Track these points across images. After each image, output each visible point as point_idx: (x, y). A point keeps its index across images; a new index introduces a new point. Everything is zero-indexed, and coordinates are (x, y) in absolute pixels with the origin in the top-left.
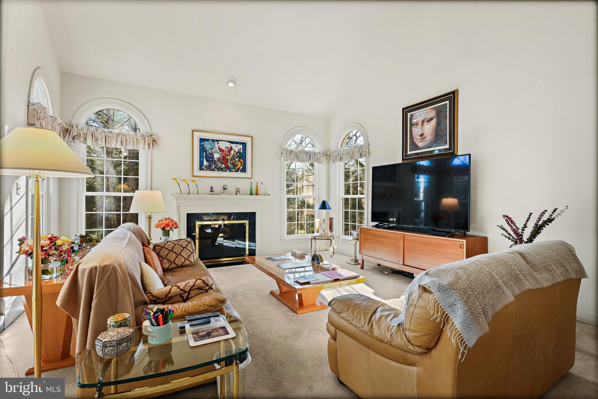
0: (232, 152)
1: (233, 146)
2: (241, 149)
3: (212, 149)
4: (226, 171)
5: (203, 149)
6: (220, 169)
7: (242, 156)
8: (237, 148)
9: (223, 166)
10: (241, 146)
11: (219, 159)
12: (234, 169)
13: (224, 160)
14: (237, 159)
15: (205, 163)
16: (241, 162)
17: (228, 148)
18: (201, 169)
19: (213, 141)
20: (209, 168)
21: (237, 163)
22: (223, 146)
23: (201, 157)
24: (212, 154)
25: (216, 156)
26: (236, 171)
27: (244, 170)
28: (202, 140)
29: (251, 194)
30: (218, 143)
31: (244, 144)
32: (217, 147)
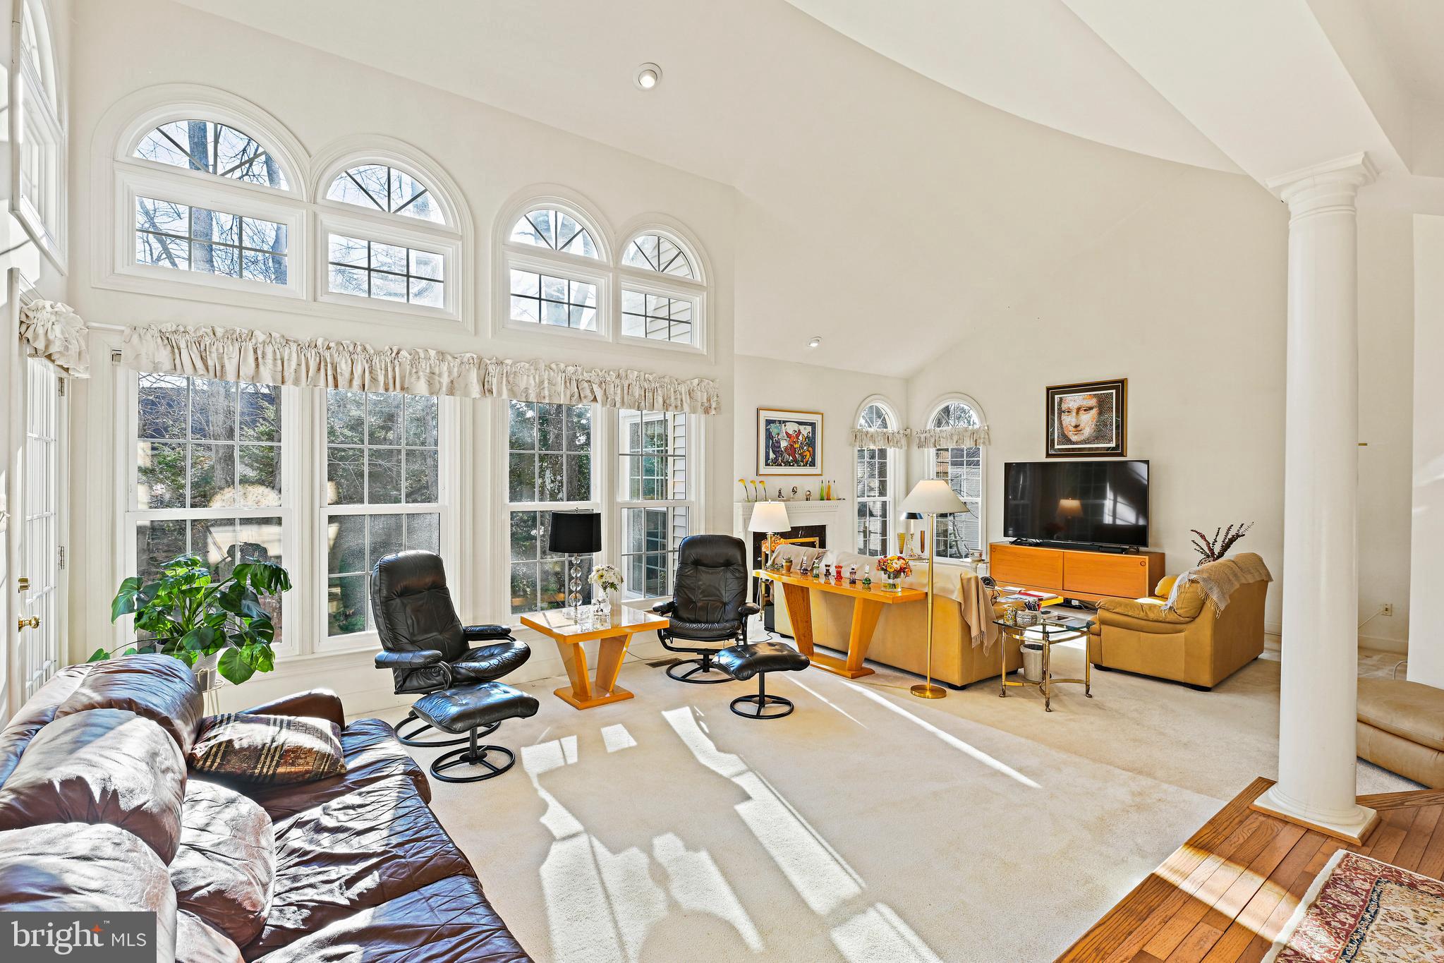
0: (800, 438)
1: (802, 428)
2: (809, 432)
3: (778, 434)
4: (793, 466)
5: (769, 436)
6: (788, 464)
7: (811, 441)
8: (806, 431)
9: (791, 458)
10: (809, 428)
11: (786, 448)
12: (802, 461)
13: (791, 449)
14: (805, 448)
15: (772, 456)
16: (809, 451)
17: (796, 431)
18: (767, 464)
19: (780, 422)
20: (776, 463)
21: (805, 454)
22: (791, 428)
23: (767, 447)
24: (778, 442)
25: (784, 444)
26: (804, 466)
27: (813, 464)
28: (769, 422)
29: (822, 499)
30: (785, 426)
31: (813, 425)
32: (784, 431)
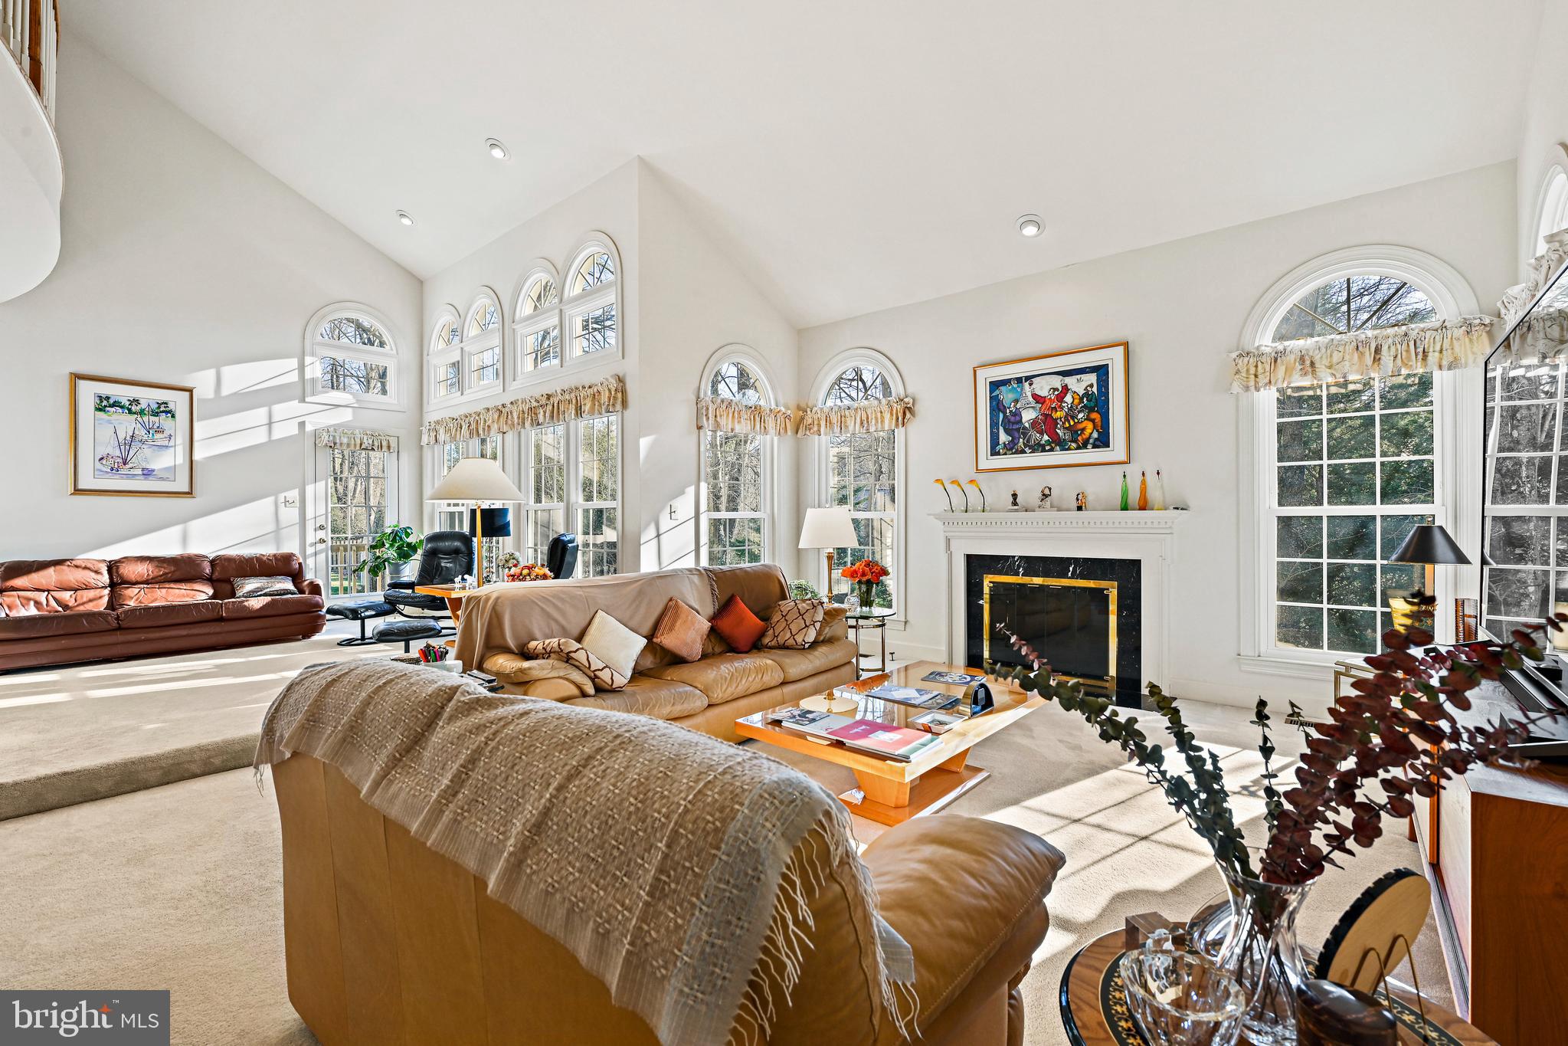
0: (1068, 399)
1: (1071, 381)
2: (1091, 386)
3: (1016, 401)
4: (1052, 450)
5: (996, 406)
6: (1039, 448)
7: (1097, 403)
8: (1079, 385)
9: (1046, 437)
10: (1092, 378)
11: (1034, 423)
12: (1075, 441)
13: (1047, 423)
14: (1081, 416)
15: (1004, 438)
16: (1093, 421)
17: (1055, 389)
18: (994, 452)
19: (1019, 380)
20: (1011, 449)
21: (1081, 426)
22: (1044, 387)
24: (1017, 414)
25: (1028, 416)
26: (1079, 448)
27: (1103, 441)
28: (995, 385)
29: (1125, 507)
30: (1031, 384)
31: (1102, 371)
32: (1029, 394)
